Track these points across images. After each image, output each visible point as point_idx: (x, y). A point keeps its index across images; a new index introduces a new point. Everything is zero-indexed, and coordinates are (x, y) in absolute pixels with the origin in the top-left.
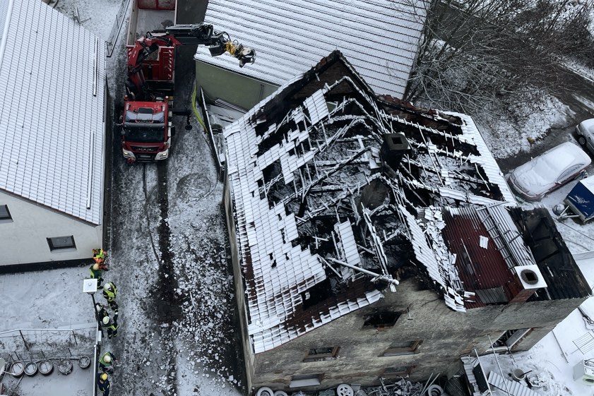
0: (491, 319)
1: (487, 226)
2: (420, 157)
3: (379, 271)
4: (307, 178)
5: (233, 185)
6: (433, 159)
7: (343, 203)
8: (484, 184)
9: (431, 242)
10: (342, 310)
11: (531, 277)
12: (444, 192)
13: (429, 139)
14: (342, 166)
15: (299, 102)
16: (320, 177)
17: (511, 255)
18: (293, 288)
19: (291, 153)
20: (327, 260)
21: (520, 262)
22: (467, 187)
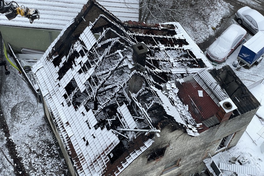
0: (213, 134)
1: (201, 84)
2: (156, 54)
3: (148, 128)
4: (94, 85)
6: (164, 53)
7: (119, 94)
8: (194, 61)
9: (173, 102)
10: (133, 156)
11: (228, 105)
12: (174, 71)
13: (159, 42)
14: (112, 72)
15: (77, 38)
16: (101, 82)
17: (216, 96)
18: (102, 154)
19: (80, 72)
20: (118, 131)
21: (221, 99)
22: (186, 65)
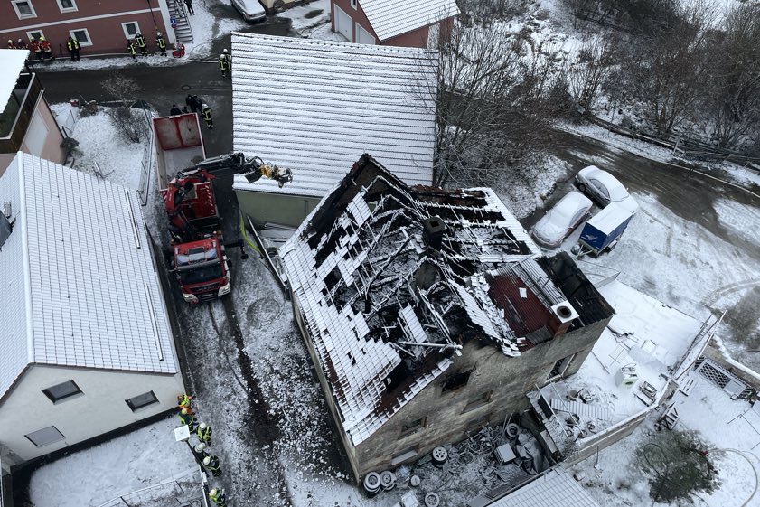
0: (542, 355)
1: (523, 278)
2: (457, 234)
3: (444, 342)
4: (366, 277)
5: (301, 301)
6: (468, 232)
7: (402, 290)
8: (513, 244)
9: (481, 304)
10: (421, 384)
11: (565, 312)
12: (483, 259)
13: (461, 216)
14: (393, 258)
15: (343, 209)
16: (376, 273)
17: (546, 298)
18: (375, 378)
19: (346, 257)
20: (399, 345)
21: (554, 302)
22: (500, 250)
